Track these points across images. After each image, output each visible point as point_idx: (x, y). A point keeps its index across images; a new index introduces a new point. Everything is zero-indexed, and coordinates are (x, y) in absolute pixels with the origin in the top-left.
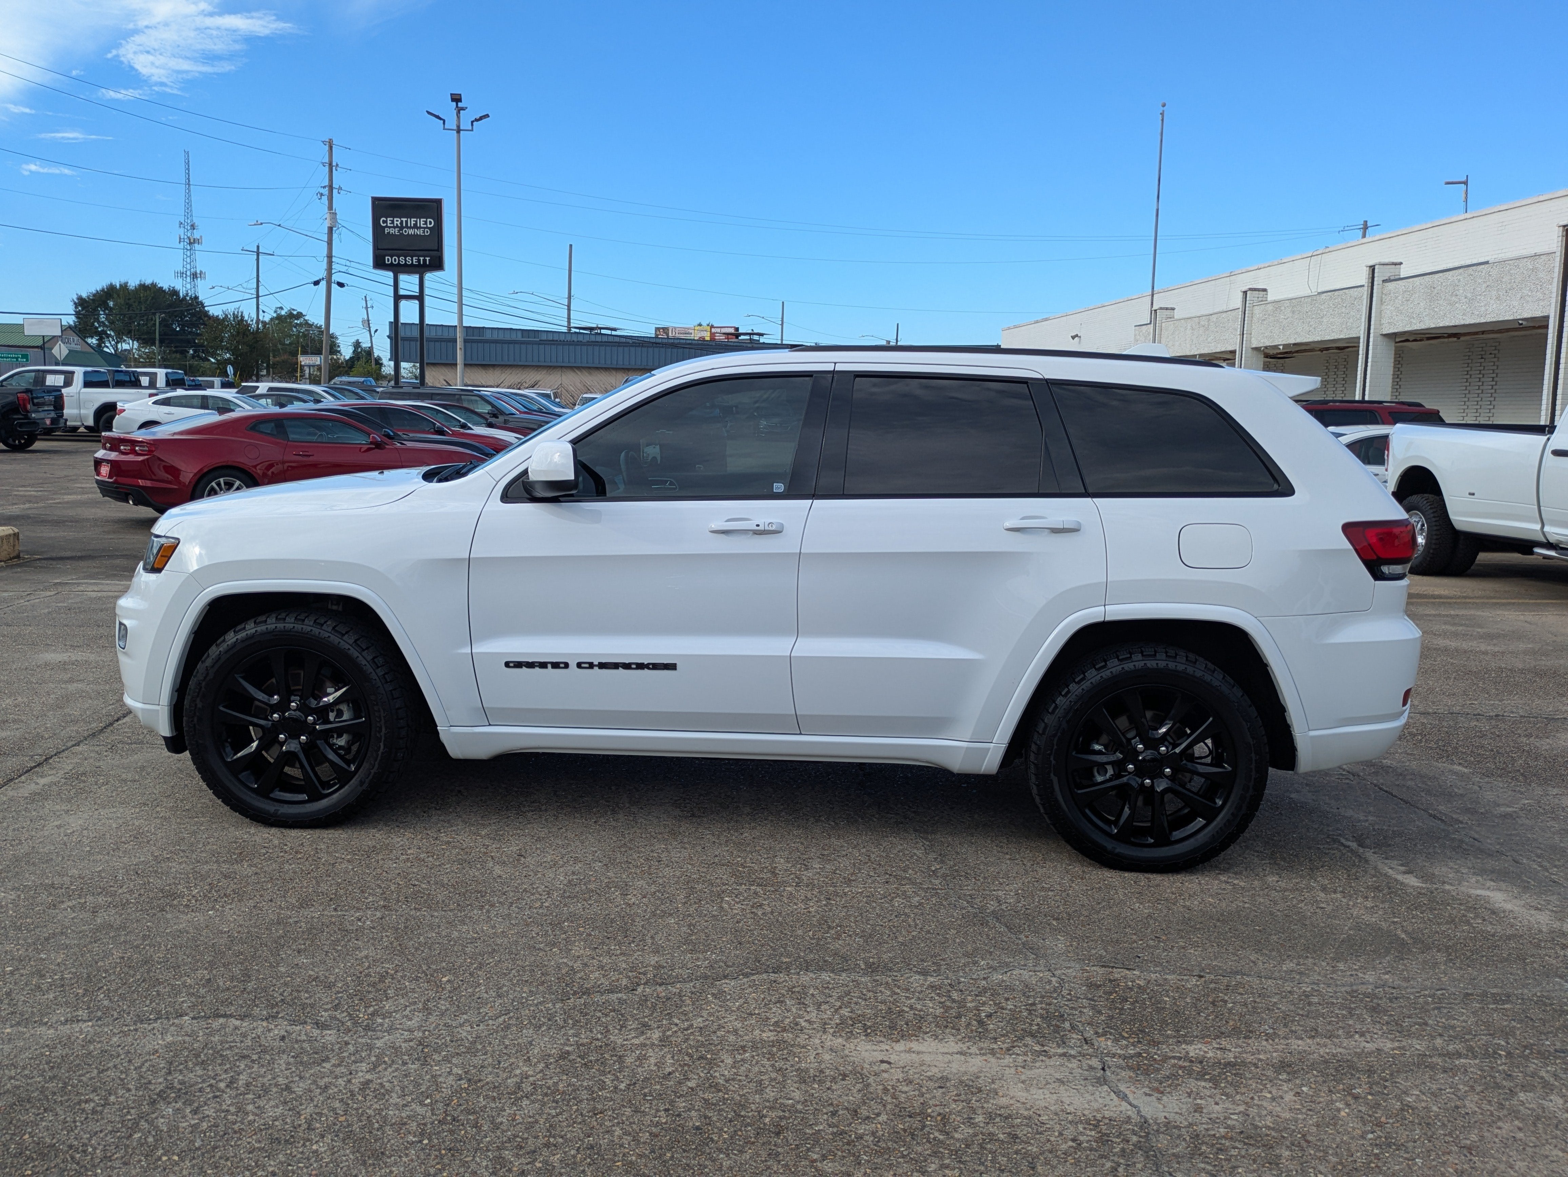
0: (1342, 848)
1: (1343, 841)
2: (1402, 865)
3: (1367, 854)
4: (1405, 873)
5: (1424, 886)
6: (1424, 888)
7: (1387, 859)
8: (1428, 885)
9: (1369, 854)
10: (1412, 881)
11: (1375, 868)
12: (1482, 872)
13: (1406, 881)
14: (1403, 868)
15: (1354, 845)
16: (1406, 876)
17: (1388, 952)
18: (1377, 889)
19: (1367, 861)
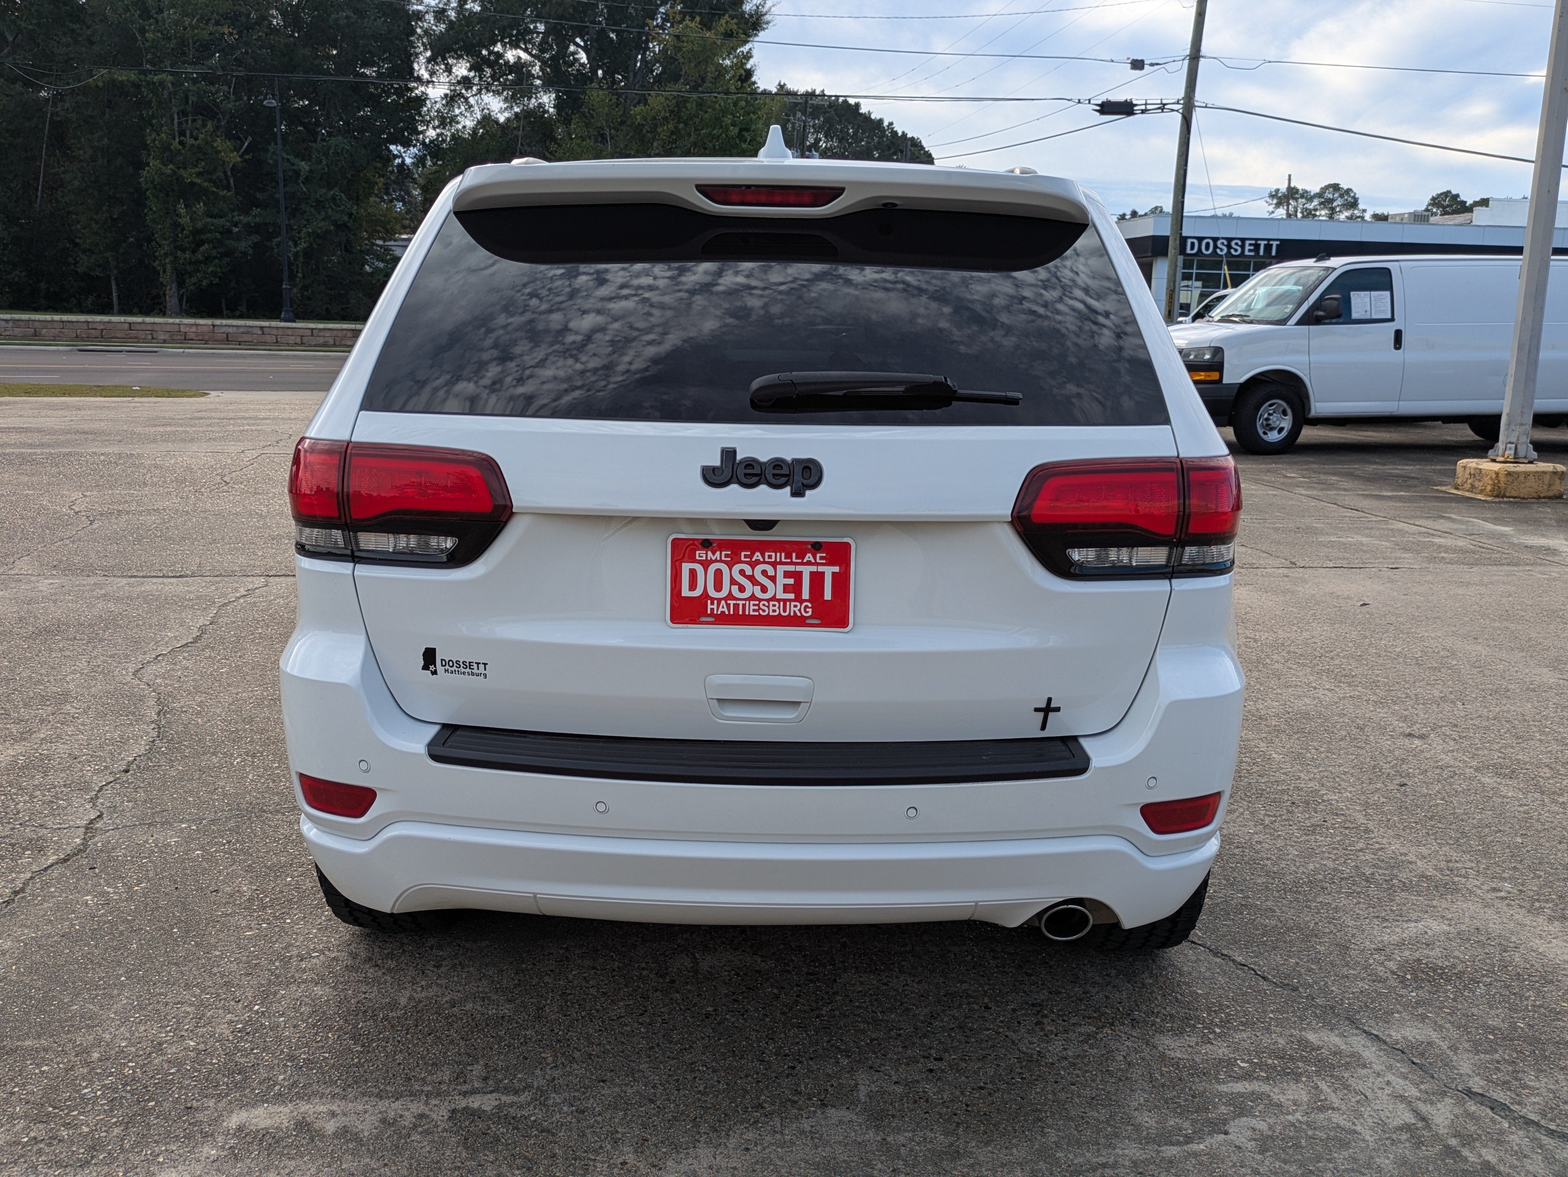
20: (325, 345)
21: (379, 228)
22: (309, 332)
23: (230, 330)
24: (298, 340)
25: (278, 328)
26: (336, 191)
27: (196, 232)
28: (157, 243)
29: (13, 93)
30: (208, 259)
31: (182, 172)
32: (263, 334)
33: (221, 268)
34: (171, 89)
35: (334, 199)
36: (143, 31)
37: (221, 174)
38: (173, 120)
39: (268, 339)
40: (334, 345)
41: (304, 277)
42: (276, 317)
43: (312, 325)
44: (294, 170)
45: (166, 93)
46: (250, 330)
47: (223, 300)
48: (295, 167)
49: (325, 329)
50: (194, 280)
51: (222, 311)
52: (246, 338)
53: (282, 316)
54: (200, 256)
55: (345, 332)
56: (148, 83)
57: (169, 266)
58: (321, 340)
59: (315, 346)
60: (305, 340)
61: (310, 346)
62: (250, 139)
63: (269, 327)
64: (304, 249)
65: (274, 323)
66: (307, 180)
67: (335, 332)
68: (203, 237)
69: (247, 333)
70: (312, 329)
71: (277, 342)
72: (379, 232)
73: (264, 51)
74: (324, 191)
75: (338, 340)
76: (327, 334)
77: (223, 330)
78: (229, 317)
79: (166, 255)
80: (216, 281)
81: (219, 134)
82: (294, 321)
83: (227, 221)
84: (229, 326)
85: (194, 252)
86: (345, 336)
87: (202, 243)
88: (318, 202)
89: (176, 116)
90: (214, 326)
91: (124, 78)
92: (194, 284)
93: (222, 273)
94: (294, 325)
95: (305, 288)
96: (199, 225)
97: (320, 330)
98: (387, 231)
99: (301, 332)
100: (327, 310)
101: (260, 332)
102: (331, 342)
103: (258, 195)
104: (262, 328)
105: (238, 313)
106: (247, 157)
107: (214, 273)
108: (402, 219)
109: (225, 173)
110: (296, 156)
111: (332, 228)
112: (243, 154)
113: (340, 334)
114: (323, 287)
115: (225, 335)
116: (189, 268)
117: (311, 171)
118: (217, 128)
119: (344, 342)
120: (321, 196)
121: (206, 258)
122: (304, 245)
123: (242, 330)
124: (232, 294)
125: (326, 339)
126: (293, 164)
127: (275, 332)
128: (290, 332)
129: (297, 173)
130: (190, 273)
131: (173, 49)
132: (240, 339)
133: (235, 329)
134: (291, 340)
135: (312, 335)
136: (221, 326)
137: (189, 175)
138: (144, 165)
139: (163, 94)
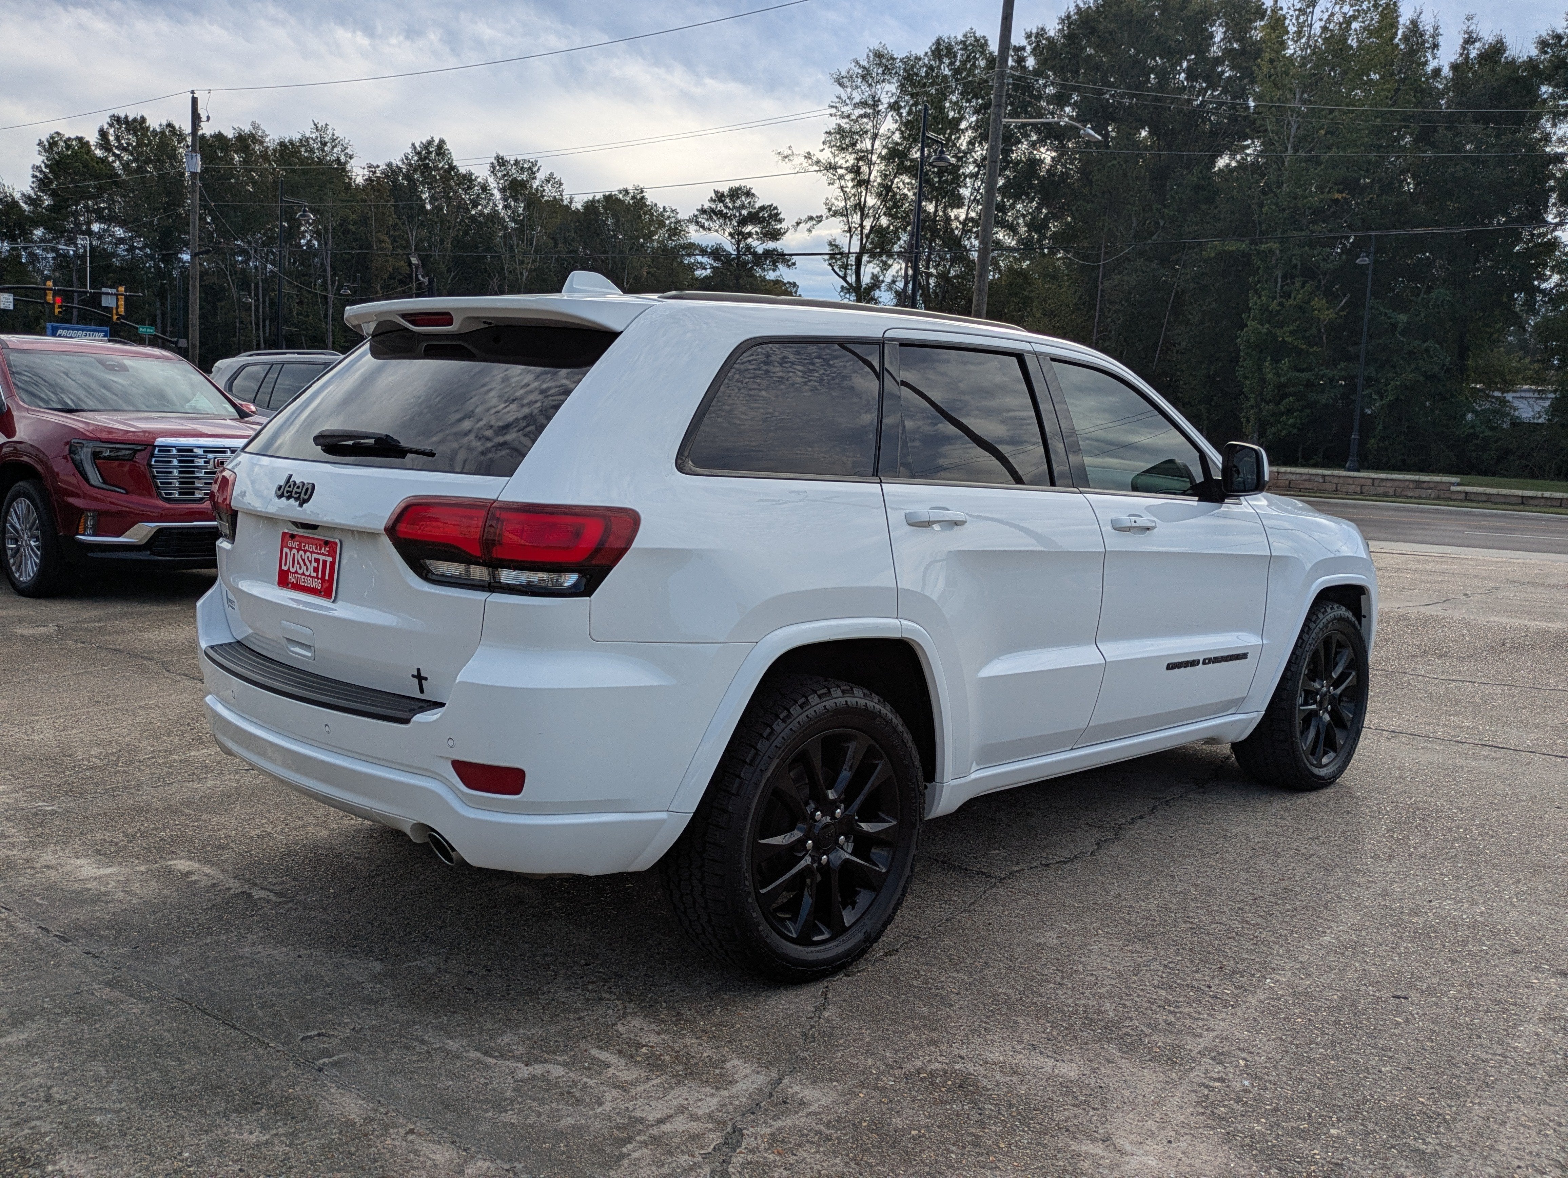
0: (269, 886)
1: (272, 896)
2: (195, 882)
3: (237, 884)
4: (190, 873)
5: (169, 863)
6: (169, 860)
7: (214, 885)
8: (165, 864)
9: (236, 886)
10: (182, 865)
11: (224, 870)
12: (98, 898)
13: (188, 863)
14: (194, 878)
15: (257, 893)
16: (187, 869)
17: (200, 800)
18: (220, 847)
19: (236, 877)
20: (1385, 495)
21: (1497, 380)
22: (1370, 482)
23: (1294, 477)
24: (1358, 489)
25: (1339, 477)
26: (1430, 343)
27: (1281, 386)
28: (1246, 397)
29: (1148, 270)
30: (1289, 412)
31: (1278, 332)
32: (1324, 482)
33: (1301, 419)
34: (1279, 255)
35: (1427, 350)
36: (1261, 205)
37: (1315, 332)
38: (1276, 284)
39: (1328, 487)
40: (1395, 495)
41: (1384, 428)
42: (1342, 467)
43: (1374, 475)
44: (1390, 323)
45: (1274, 259)
46: (1312, 477)
47: (1300, 449)
48: (1392, 321)
49: (1386, 479)
50: (1274, 430)
51: (1298, 460)
52: (1307, 485)
53: (1347, 465)
54: (1282, 408)
55: (1407, 483)
56: (1258, 252)
57: (1252, 418)
58: (1381, 490)
59: (1375, 495)
60: (1365, 489)
61: (1369, 495)
62: (1349, 295)
63: (1331, 476)
64: (1390, 401)
65: (1336, 472)
66: (1404, 333)
67: (1397, 483)
68: (1287, 390)
69: (1310, 480)
70: (1373, 479)
71: (1337, 490)
72: (1496, 383)
73: (1373, 211)
74: (1417, 343)
75: (1399, 490)
76: (1389, 484)
77: (1287, 477)
78: (1303, 466)
79: (1252, 407)
80: (1296, 431)
81: (1317, 293)
82: (1358, 471)
83: (1314, 375)
84: (1293, 473)
85: (1278, 404)
86: (1407, 487)
87: (1286, 396)
88: (1411, 353)
89: (1280, 280)
90: (1278, 473)
91: (1234, 248)
92: (1274, 434)
93: (1301, 424)
94: (1356, 474)
95: (1383, 439)
96: (1283, 380)
97: (1382, 480)
98: (1505, 382)
99: (1363, 481)
100: (1404, 461)
101: (1321, 480)
102: (1392, 492)
103: (1350, 348)
104: (1324, 476)
105: (1312, 462)
106: (1342, 313)
107: (1294, 426)
108: (1525, 369)
109: (1320, 330)
110: (1394, 310)
111: (1422, 379)
112: (1340, 311)
113: (1402, 485)
114: (1402, 438)
115: (1287, 482)
116: (1272, 419)
117: (1408, 323)
118: (1318, 288)
119: (1405, 493)
120: (1415, 348)
121: (1289, 410)
122: (1390, 398)
123: (1304, 477)
124: (1309, 443)
125: (1387, 490)
126: (1390, 318)
127: (1336, 480)
128: (1351, 481)
129: (1394, 326)
130: (1271, 424)
131: (1285, 219)
132: (1301, 486)
133: (1298, 476)
134: (1351, 489)
135: (1373, 485)
136: (1285, 473)
137: (1284, 334)
138: (1243, 326)
139: (1270, 261)
